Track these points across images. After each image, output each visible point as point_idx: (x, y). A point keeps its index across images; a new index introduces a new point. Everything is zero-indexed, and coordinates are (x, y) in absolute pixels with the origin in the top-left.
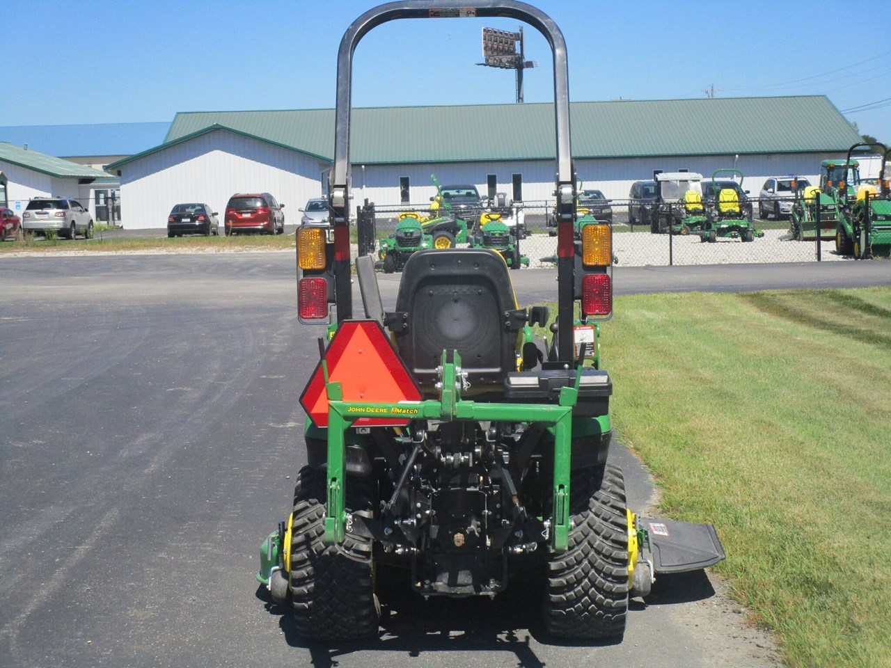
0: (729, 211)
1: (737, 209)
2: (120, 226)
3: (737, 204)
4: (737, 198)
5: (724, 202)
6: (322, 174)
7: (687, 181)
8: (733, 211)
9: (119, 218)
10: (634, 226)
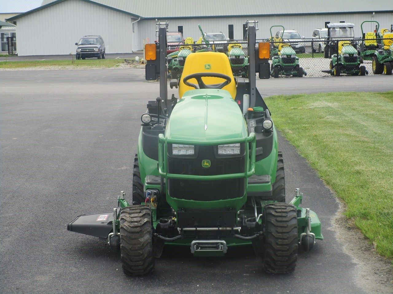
0: (370, 45)
1: (376, 44)
2: (16, 54)
3: (375, 41)
4: (375, 38)
5: (367, 40)
6: (133, 24)
7: (345, 28)
8: (373, 45)
9: (15, 50)
10: (314, 54)
